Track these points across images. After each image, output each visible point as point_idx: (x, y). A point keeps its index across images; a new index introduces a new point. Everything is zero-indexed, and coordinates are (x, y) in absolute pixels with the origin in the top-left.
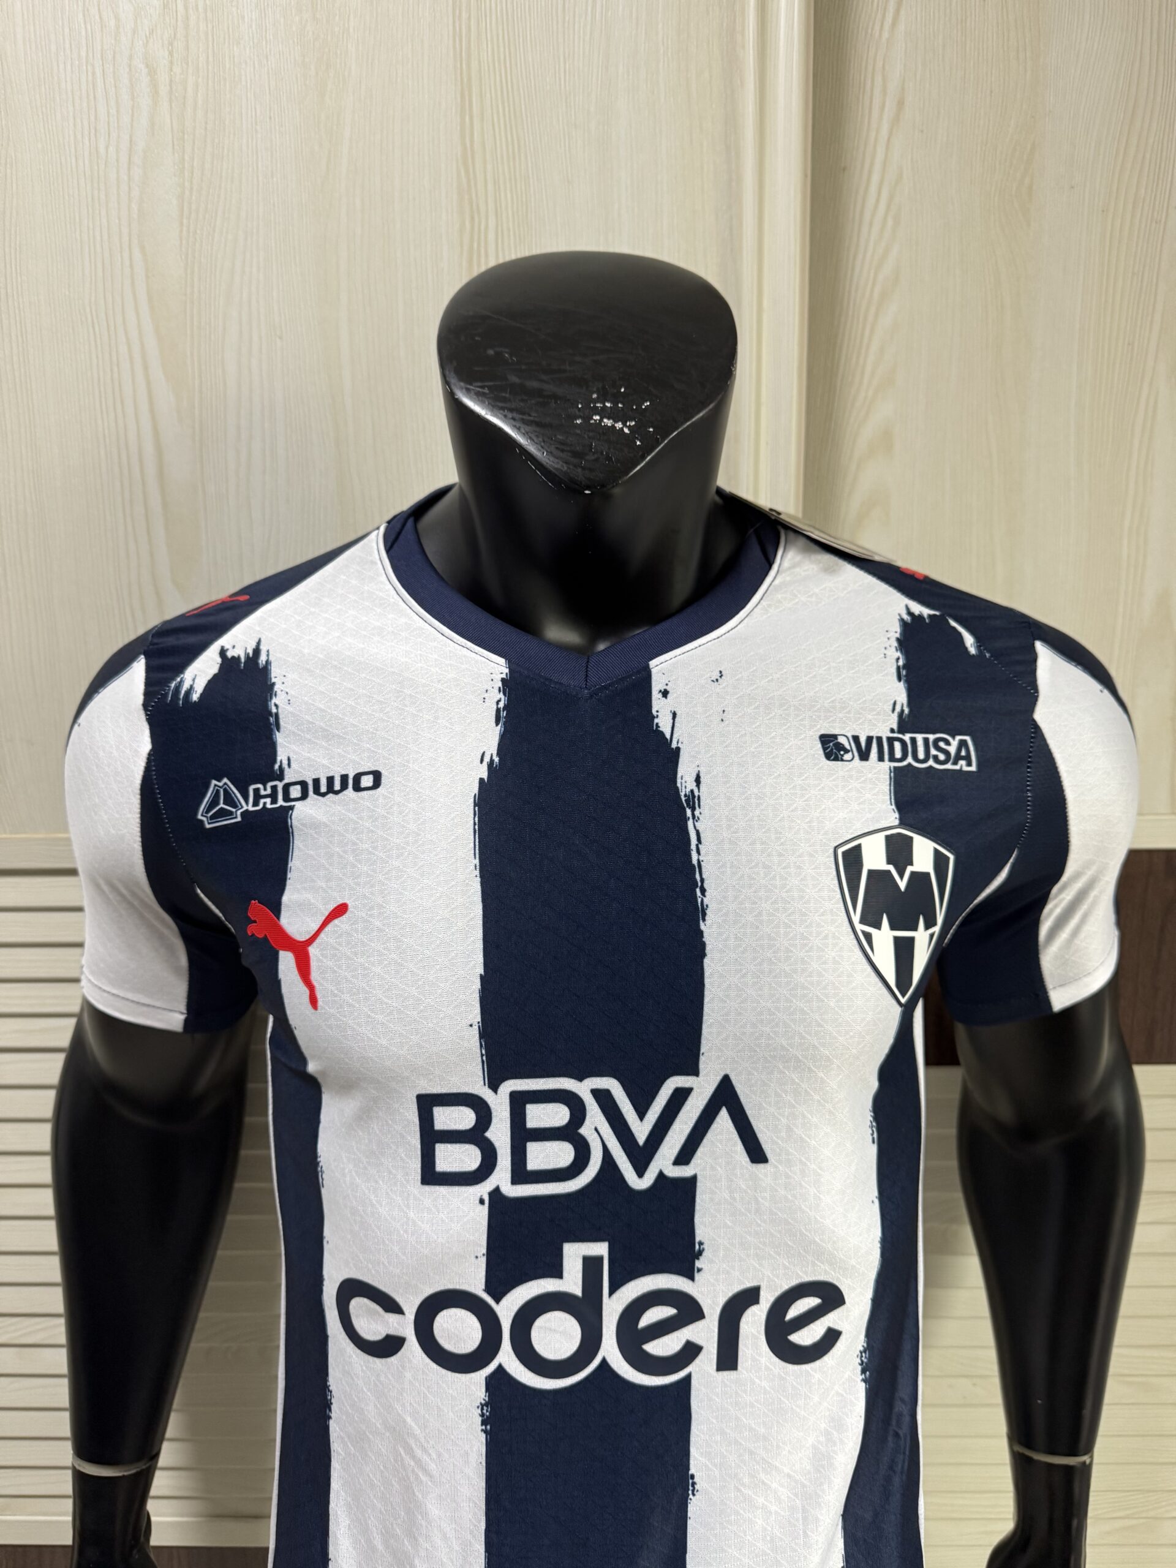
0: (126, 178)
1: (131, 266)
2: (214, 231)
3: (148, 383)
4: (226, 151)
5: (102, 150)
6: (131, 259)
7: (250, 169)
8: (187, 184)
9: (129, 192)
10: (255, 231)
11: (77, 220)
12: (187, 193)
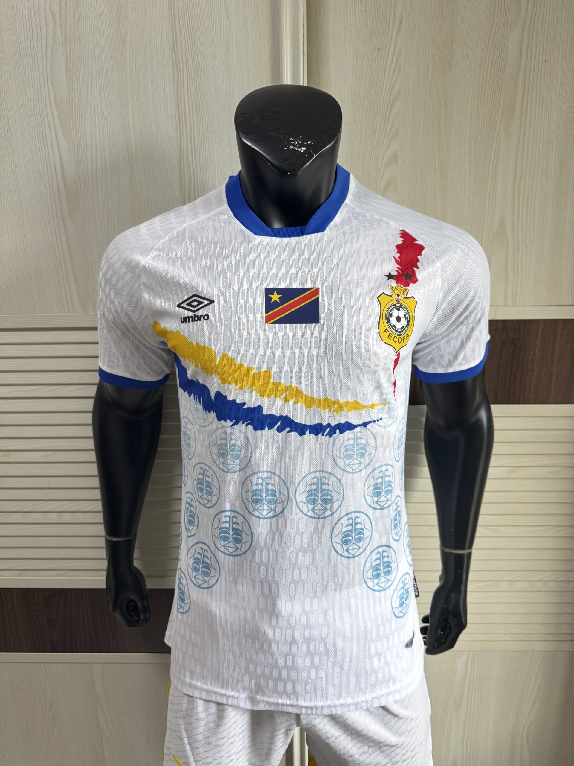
0: (45, 57)
1: (48, 92)
2: (80, 78)
3: (57, 138)
6: (48, 89)
7: (92, 53)
8: (68, 60)
9: (46, 63)
10: (95, 77)
12: (69, 63)
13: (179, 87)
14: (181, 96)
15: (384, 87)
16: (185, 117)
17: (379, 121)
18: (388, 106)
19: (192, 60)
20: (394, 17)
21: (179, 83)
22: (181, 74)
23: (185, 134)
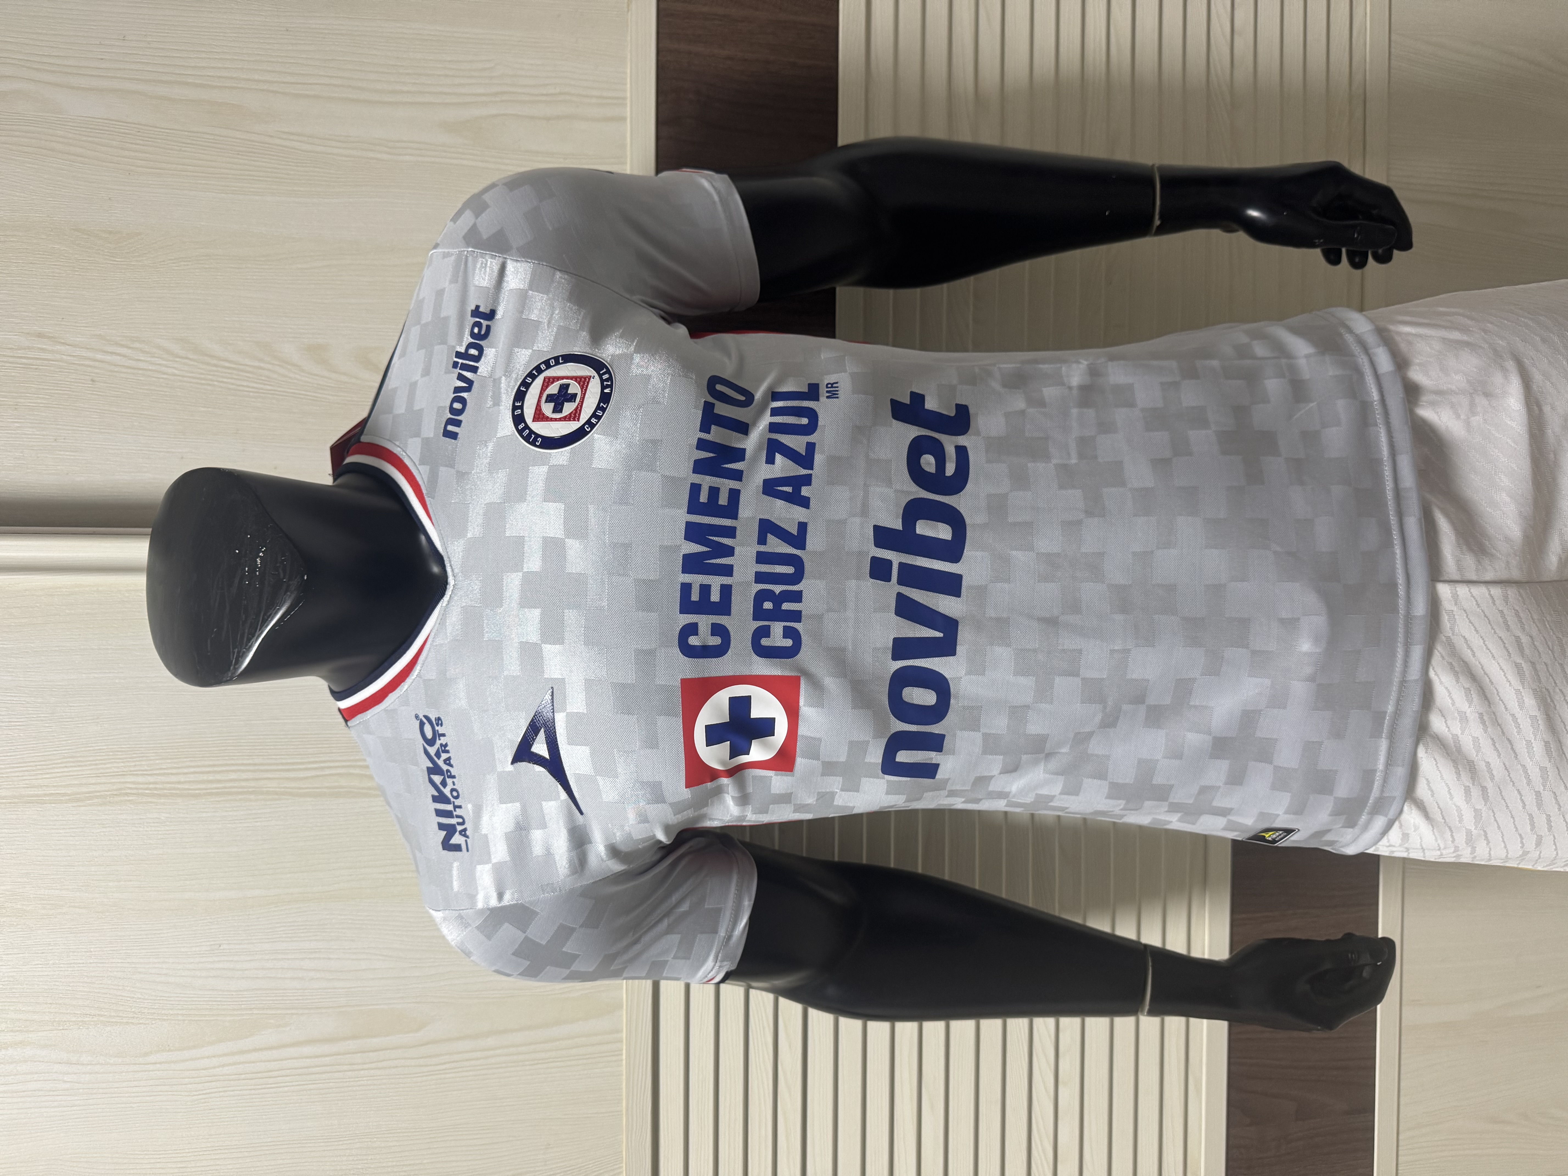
0: (89, 1067)
1: (160, 1063)
2: (134, 998)
3: (256, 1050)
4: (70, 988)
5: (67, 1086)
6: (156, 1063)
7: (83, 969)
8: (95, 1019)
9: (102, 1064)
10: (133, 966)
11: (123, 1105)
12: (102, 1018)
13: (155, 792)
14: (174, 789)
15: (170, 370)
16: (219, 781)
17: (239, 382)
18: (208, 364)
19: (101, 764)
20: (29, 348)
21: (147, 792)
22: (130, 788)
23: (253, 784)
